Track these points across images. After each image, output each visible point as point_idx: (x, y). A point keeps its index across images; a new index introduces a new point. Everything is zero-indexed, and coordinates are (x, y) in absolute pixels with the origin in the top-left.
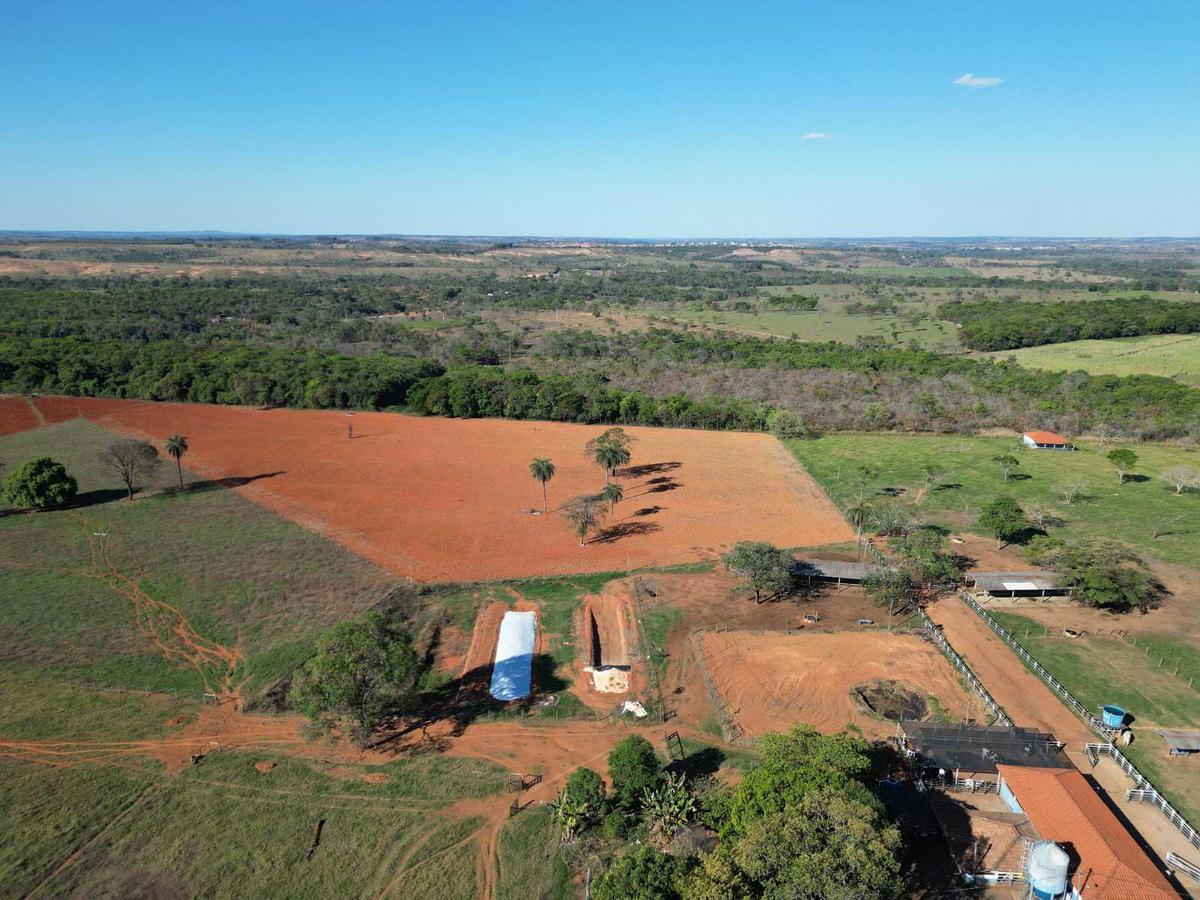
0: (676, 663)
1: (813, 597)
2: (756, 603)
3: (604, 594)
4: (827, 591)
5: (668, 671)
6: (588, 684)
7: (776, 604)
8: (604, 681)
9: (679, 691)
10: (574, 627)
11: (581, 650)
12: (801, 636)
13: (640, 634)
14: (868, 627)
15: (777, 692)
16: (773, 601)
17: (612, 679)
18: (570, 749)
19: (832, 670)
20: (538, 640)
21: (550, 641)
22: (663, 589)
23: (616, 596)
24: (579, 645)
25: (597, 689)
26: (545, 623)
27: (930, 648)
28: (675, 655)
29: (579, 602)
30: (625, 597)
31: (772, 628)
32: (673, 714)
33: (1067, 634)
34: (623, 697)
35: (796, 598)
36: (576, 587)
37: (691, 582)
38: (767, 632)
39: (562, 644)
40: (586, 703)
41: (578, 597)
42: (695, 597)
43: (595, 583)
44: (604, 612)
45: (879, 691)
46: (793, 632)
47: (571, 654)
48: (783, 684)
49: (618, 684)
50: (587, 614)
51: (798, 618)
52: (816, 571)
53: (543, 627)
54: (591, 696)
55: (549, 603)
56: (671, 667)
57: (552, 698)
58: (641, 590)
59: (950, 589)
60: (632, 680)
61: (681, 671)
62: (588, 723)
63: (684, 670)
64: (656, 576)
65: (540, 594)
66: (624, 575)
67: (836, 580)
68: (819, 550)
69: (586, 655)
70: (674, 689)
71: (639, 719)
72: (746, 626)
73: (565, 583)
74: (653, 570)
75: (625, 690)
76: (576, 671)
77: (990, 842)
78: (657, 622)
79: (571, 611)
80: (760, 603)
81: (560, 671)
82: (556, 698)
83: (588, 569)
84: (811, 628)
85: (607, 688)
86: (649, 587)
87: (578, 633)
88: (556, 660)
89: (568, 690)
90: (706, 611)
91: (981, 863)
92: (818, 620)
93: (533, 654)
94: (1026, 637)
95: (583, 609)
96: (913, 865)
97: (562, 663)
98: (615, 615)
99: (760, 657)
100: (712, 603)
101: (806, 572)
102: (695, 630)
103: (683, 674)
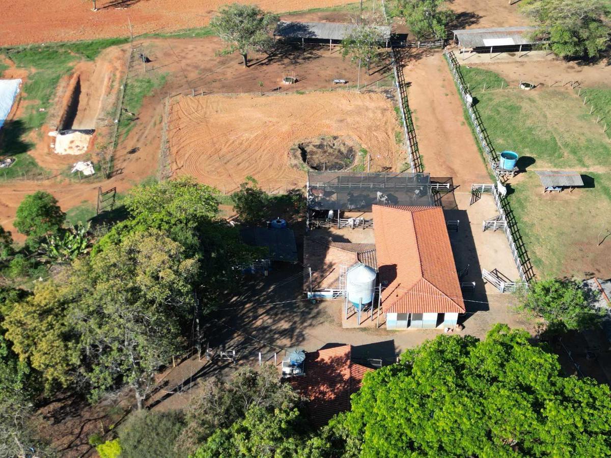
0: (142, 126)
1: (304, 59)
2: (244, 67)
3: (99, 60)
4: (319, 53)
5: (130, 134)
6: (49, 146)
7: (265, 67)
8: (64, 144)
9: (133, 151)
10: (55, 95)
11: (53, 116)
12: (273, 97)
13: (118, 99)
14: (340, 87)
15: (225, 150)
16: (262, 64)
17: (72, 142)
18: (10, 205)
19: (285, 128)
20: (15, 108)
21: (27, 108)
22: (159, 55)
23: (110, 62)
24: (52, 112)
25: (56, 152)
26: (28, 89)
27: (389, 104)
28: (144, 117)
29: (70, 69)
30: (118, 64)
31: (249, 91)
32: (119, 172)
33: (523, 87)
34: (77, 158)
35: (286, 61)
36: (72, 54)
37: (190, 47)
38: (242, 94)
39: (38, 111)
40: (40, 164)
41: (71, 64)
42: (188, 62)
43: (90, 50)
44: (93, 79)
45: (320, 146)
46: (267, 94)
47: (43, 119)
48: (233, 142)
49: (77, 146)
50: (73, 82)
51: (278, 80)
52: (310, 33)
53: (25, 95)
54: (48, 158)
55: (40, 70)
56: (136, 130)
57: (9, 160)
58: (137, 56)
59: (438, 47)
60: (92, 143)
61: (143, 133)
62: (36, 182)
63: (147, 132)
64: (158, 42)
65: (33, 61)
66: (126, 41)
67: (327, 41)
68: (335, 10)
69: (57, 121)
70: (129, 149)
71: (87, 177)
72: (224, 90)
73: (61, 50)
74: (157, 36)
75: (83, 152)
76: (41, 136)
77: (334, 267)
78: (140, 87)
79: (58, 78)
80: (249, 66)
81: (27, 136)
82: (13, 160)
83: (90, 36)
84: (287, 89)
85: (65, 150)
86: (146, 53)
87: (56, 99)
88: (26, 126)
89: (29, 153)
90: (193, 75)
91: (320, 282)
92: (296, 81)
93: (6, 120)
94: (483, 91)
95: (71, 76)
96: (272, 287)
97: (30, 129)
98: (102, 81)
99: (224, 118)
100: (202, 67)
101: (300, 34)
102: (174, 94)
103: (145, 135)
